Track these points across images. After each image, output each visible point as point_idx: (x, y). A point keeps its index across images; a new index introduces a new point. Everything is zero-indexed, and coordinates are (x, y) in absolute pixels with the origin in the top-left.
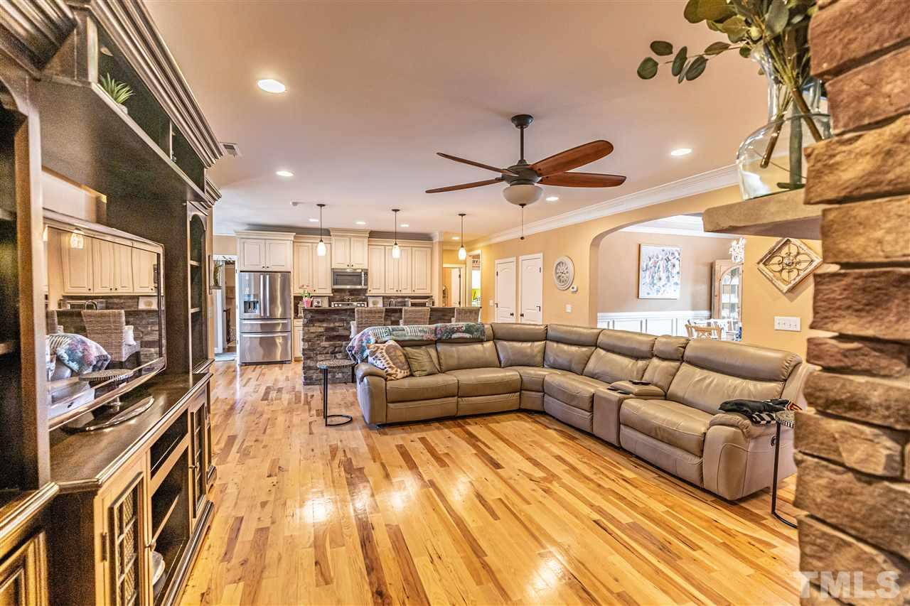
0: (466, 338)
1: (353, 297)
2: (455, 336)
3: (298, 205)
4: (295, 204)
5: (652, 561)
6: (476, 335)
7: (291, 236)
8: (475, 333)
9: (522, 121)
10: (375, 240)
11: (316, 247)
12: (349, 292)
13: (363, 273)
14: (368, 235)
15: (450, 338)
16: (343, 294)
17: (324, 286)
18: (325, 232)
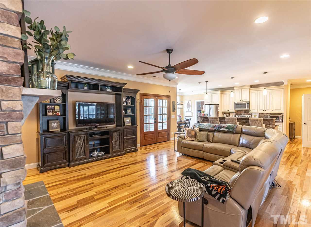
0: (226, 131)
1: (245, 113)
2: (221, 129)
3: (201, 83)
4: (199, 83)
5: (128, 199)
6: (231, 130)
7: (219, 92)
8: (231, 129)
9: (169, 51)
10: (253, 89)
11: (230, 94)
12: (244, 111)
13: (247, 103)
14: (249, 87)
15: (219, 130)
16: (241, 112)
17: (232, 109)
18: (232, 88)
